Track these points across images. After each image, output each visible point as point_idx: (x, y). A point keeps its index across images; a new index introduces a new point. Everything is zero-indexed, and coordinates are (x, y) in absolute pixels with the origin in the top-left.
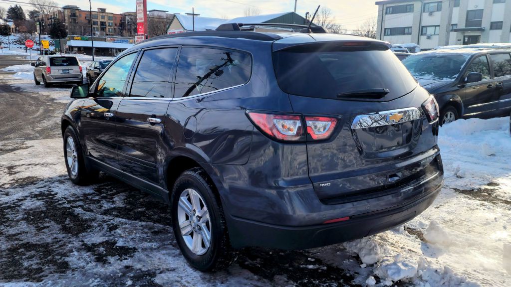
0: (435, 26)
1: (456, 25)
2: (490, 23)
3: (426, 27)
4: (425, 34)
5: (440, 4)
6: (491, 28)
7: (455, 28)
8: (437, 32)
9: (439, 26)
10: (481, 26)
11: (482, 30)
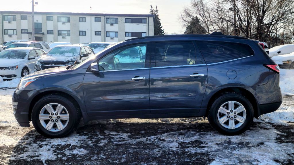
0: (14, 30)
1: (27, 30)
2: (46, 31)
3: (7, 30)
4: (7, 34)
5: (14, 17)
6: (48, 33)
7: (26, 31)
8: (15, 33)
9: (16, 30)
10: (42, 32)
11: (43, 34)
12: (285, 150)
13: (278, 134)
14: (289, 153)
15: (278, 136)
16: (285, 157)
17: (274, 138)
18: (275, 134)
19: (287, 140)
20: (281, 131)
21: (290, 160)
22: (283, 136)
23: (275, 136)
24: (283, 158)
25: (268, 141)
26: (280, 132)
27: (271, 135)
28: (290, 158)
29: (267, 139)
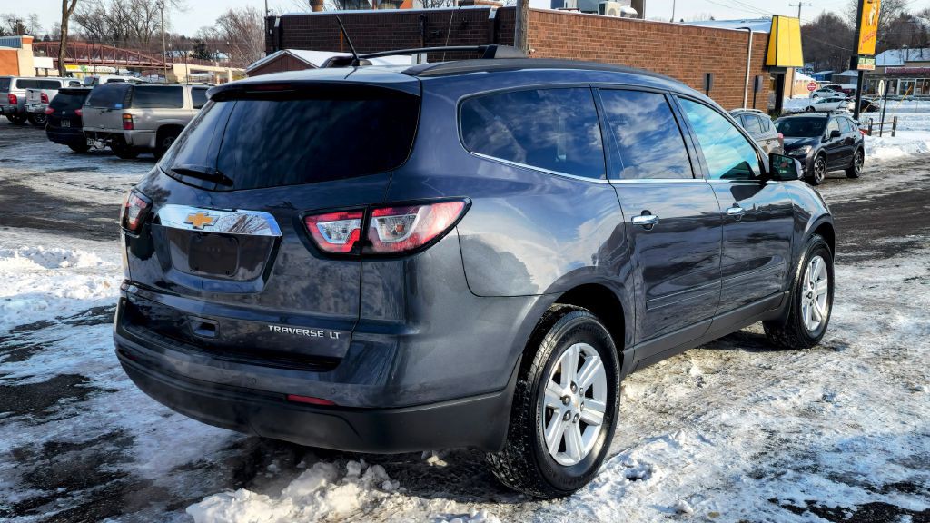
12: (98, 417)
13: (130, 460)
14: (87, 414)
15: (127, 452)
16: (97, 403)
17: (139, 439)
18: (143, 457)
19: (96, 447)
20: (123, 480)
21: (83, 400)
22: (113, 460)
23: (138, 449)
24: (100, 399)
25: (154, 427)
26: (126, 475)
27: (154, 449)
28: (83, 404)
29: (159, 433)
